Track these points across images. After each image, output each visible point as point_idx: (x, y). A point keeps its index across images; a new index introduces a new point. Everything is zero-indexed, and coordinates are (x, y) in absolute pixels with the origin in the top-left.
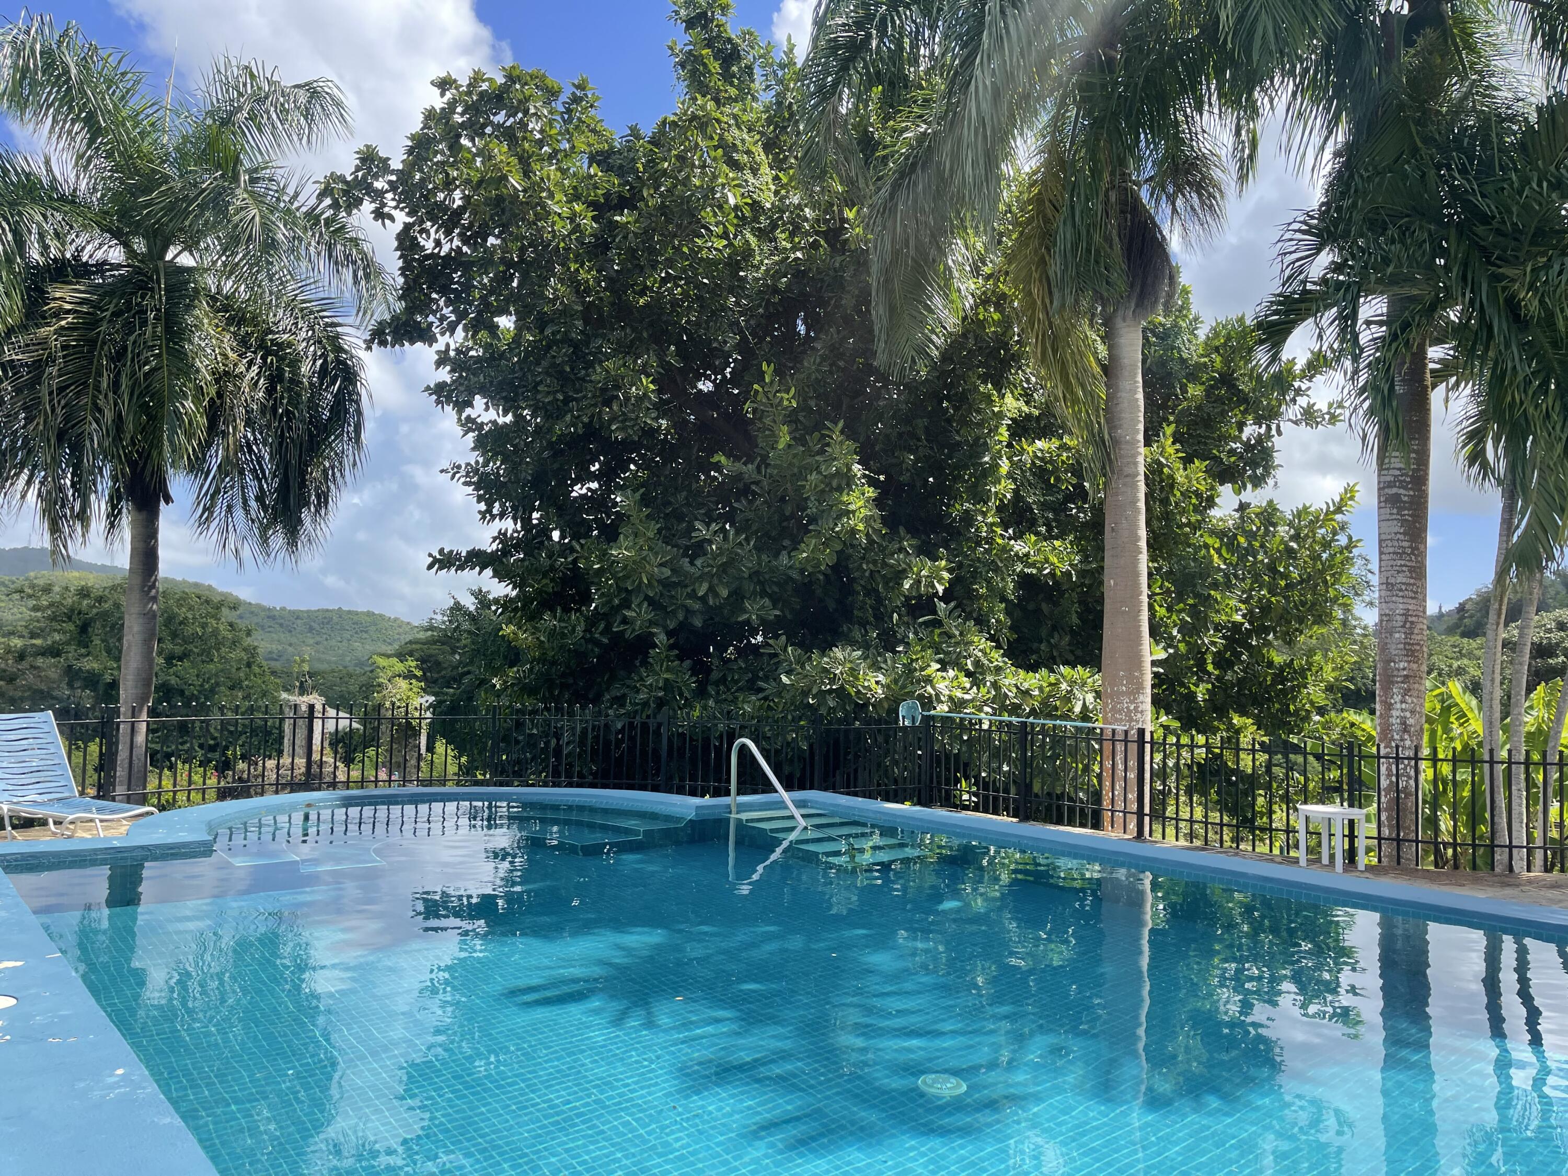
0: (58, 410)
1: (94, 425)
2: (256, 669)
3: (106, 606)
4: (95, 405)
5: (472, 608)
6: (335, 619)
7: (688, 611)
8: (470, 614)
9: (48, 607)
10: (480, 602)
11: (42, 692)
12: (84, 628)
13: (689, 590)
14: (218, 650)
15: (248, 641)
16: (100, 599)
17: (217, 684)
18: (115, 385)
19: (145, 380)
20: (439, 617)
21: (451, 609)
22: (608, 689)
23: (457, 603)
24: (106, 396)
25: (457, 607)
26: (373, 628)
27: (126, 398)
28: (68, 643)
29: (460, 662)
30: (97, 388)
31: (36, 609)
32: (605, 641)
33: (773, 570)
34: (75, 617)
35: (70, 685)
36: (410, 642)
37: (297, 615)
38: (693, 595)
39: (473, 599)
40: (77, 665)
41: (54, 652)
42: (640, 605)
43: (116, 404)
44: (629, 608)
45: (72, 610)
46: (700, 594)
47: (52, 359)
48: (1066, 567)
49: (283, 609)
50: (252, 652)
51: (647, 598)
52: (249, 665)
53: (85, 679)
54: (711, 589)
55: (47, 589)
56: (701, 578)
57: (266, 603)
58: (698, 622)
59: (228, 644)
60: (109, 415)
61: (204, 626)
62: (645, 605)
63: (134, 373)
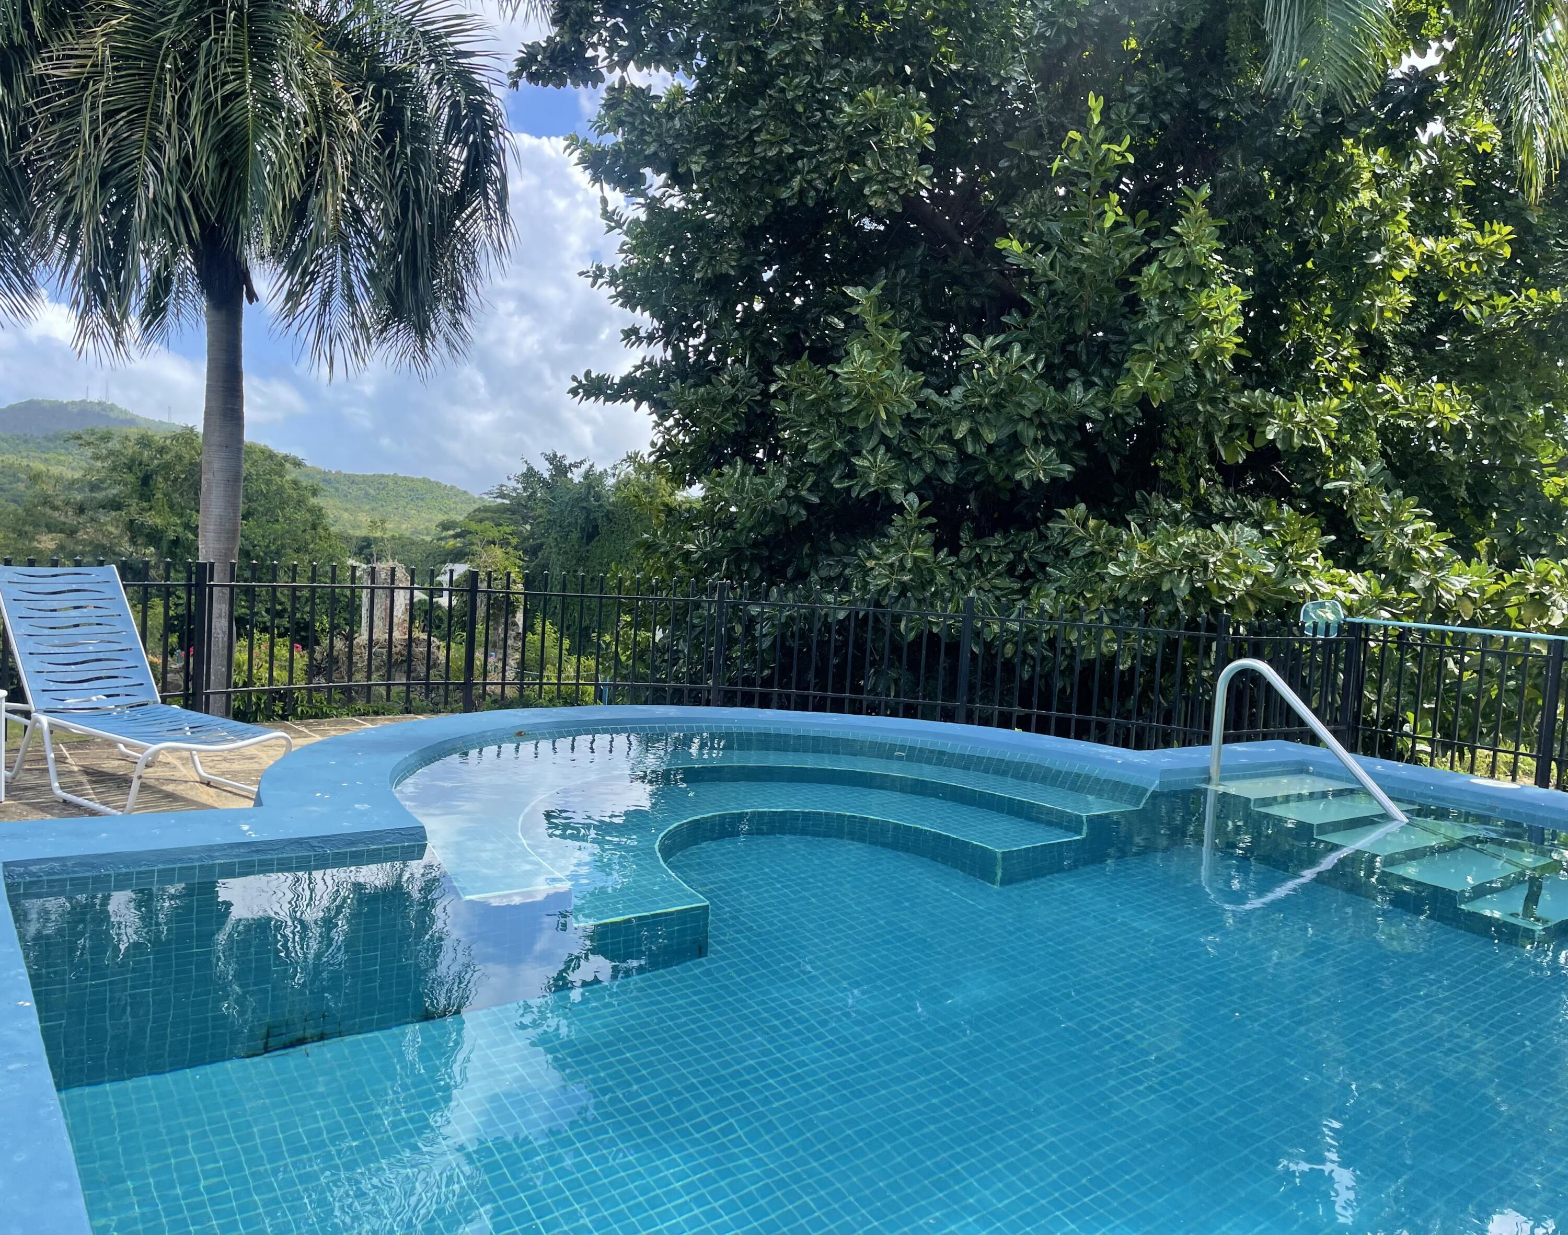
0: (104, 141)
1: (151, 168)
2: (320, 530)
3: (168, 457)
4: (153, 139)
5: (546, 475)
6: (391, 485)
7: (941, 463)
8: (545, 482)
9: (107, 457)
10: (556, 468)
11: (104, 547)
12: (146, 480)
13: (941, 430)
14: (283, 509)
15: (313, 501)
16: (162, 450)
17: (283, 546)
18: (182, 113)
19: (224, 106)
20: (513, 483)
21: (524, 475)
22: (815, 565)
23: (530, 469)
24: (169, 128)
25: (530, 475)
26: (428, 496)
27: (197, 132)
28: (129, 496)
29: (532, 534)
30: (157, 117)
31: (97, 457)
32: (815, 500)
33: (1062, 408)
34: (135, 468)
35: (133, 541)
36: (479, 510)
37: (352, 480)
38: (948, 437)
39: (547, 465)
40: (140, 520)
41: (115, 505)
42: (873, 451)
43: (182, 138)
44: (858, 454)
45: (133, 460)
46: (958, 436)
47: (96, 73)
48: (1457, 419)
49: (338, 473)
50: (317, 513)
51: (884, 440)
52: (314, 527)
53: (148, 535)
54: (974, 433)
55: (106, 438)
56: (959, 415)
57: (322, 468)
58: (949, 478)
59: (292, 504)
60: (171, 154)
61: (268, 483)
62: (882, 450)
63: (208, 94)
